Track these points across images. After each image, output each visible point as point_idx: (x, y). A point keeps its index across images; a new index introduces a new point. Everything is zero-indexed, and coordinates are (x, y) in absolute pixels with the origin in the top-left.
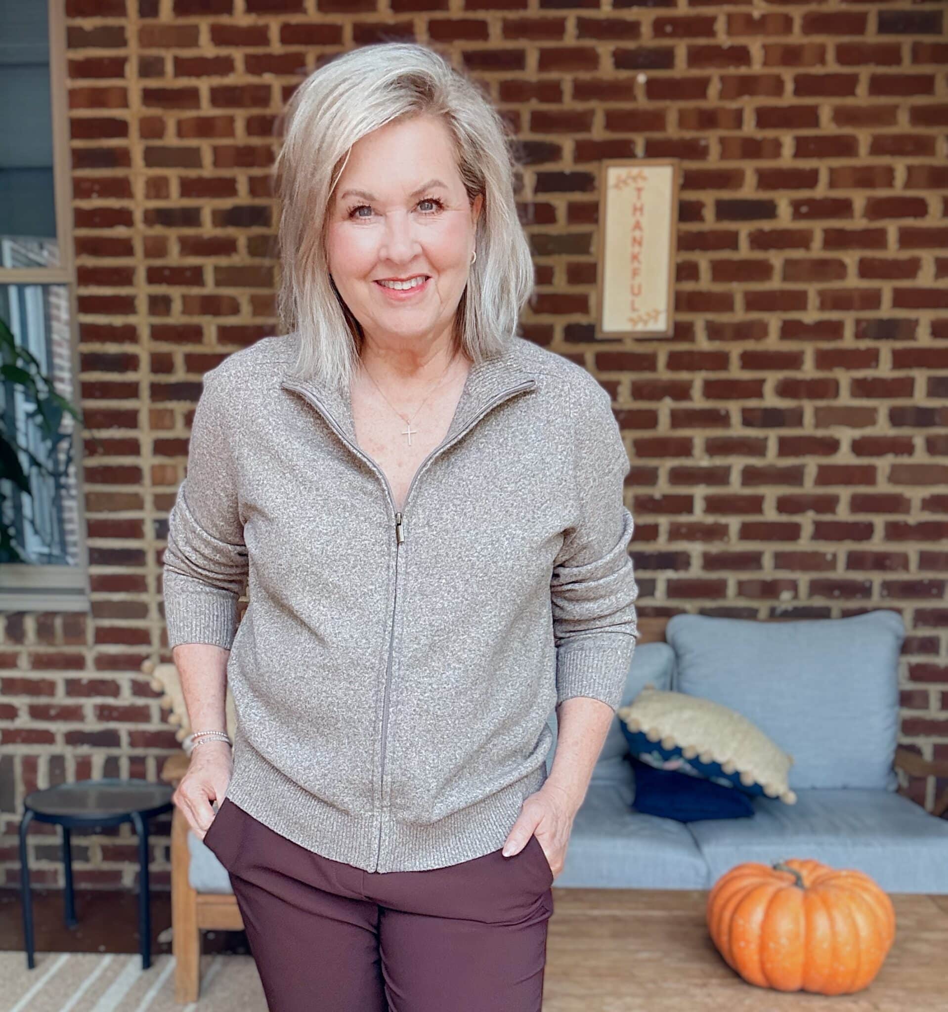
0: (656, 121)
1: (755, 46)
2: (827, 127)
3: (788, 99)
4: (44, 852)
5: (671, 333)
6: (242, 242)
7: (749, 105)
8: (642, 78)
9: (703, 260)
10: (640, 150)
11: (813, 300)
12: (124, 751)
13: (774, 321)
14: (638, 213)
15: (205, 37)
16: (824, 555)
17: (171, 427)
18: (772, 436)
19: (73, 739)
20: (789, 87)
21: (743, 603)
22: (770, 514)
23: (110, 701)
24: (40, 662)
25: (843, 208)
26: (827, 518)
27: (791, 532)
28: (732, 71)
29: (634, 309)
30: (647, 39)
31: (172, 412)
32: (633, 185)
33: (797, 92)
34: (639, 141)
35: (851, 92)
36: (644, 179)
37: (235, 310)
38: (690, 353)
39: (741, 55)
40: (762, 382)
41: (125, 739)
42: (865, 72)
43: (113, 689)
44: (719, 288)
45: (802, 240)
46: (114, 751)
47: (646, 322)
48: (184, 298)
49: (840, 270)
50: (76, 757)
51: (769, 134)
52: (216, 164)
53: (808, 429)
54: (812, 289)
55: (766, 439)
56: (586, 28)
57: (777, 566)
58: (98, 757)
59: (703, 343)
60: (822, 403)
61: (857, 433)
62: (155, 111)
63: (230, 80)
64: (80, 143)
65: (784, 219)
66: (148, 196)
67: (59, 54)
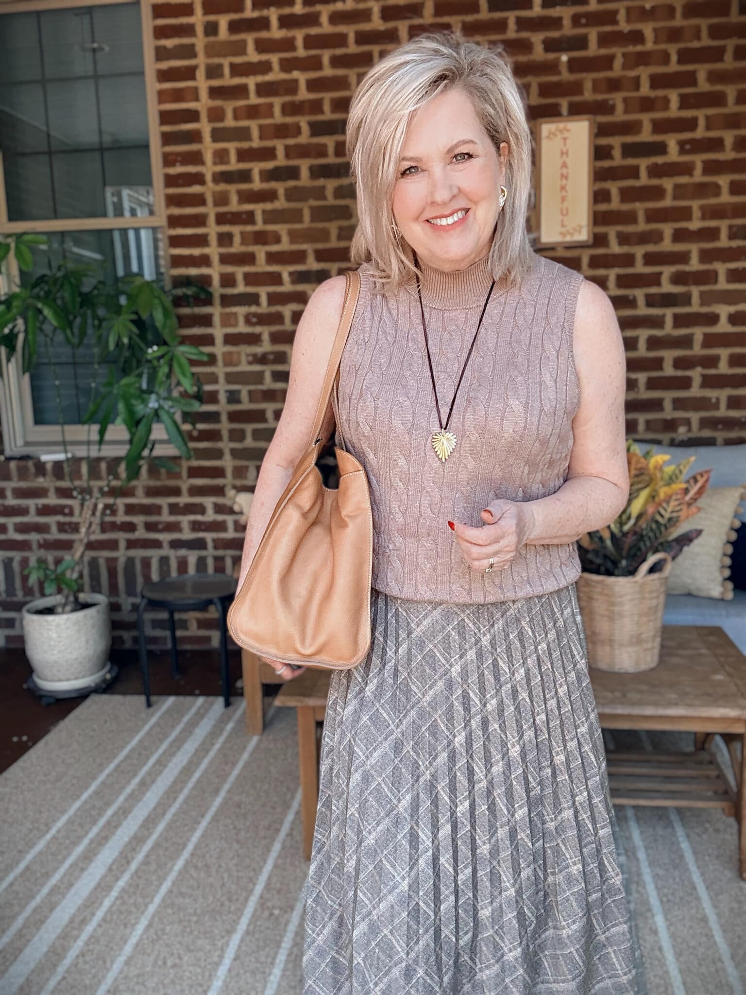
0: (576, 88)
1: (648, 29)
2: (704, 85)
3: (674, 66)
4: (156, 624)
5: (591, 241)
6: (281, 192)
7: (644, 73)
8: (564, 58)
9: (613, 188)
10: (564, 110)
11: (696, 213)
12: (210, 552)
13: (668, 229)
14: (564, 156)
15: (251, 47)
16: (710, 399)
17: (235, 325)
18: (669, 313)
19: (176, 544)
20: (674, 58)
21: (650, 436)
22: (669, 371)
23: (199, 518)
24: (151, 492)
25: (717, 144)
26: (712, 372)
27: (685, 383)
28: (631, 49)
29: (563, 226)
30: (568, 29)
31: (235, 314)
32: (559, 136)
33: (680, 62)
34: (564, 104)
35: (721, 59)
36: (568, 131)
37: (278, 240)
38: (606, 256)
39: (637, 37)
40: (660, 274)
41: (210, 544)
42: (730, 44)
43: (200, 509)
44: (626, 207)
45: (687, 169)
46: (203, 553)
47: (572, 235)
48: (242, 233)
49: (716, 190)
50: (177, 557)
51: (660, 93)
52: (261, 138)
53: (695, 307)
54: (695, 205)
55: (664, 316)
56: (522, 24)
57: (675, 408)
58: (192, 557)
59: (615, 248)
60: (705, 288)
61: (732, 309)
62: (218, 103)
63: (269, 77)
64: (167, 128)
65: (673, 154)
66: (215, 164)
67: (151, 66)
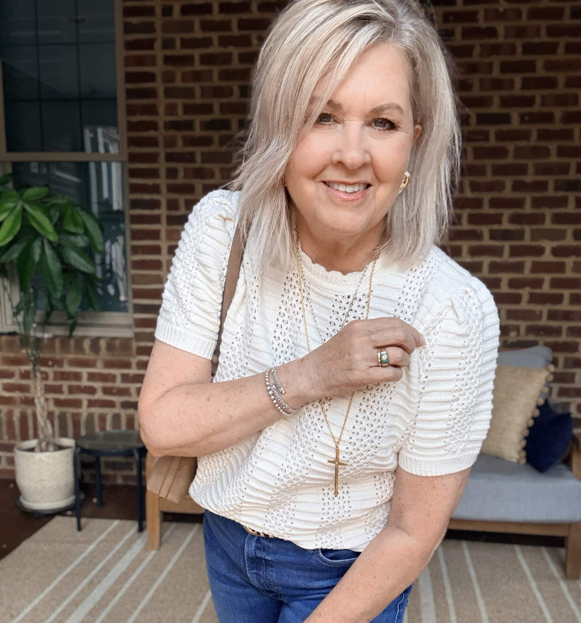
1: (500, 27)
2: (541, 72)
3: (519, 56)
4: (109, 465)
6: (216, 139)
7: (496, 60)
9: (469, 147)
11: (531, 169)
13: (508, 181)
15: (197, 26)
16: (535, 311)
18: (507, 245)
19: (125, 405)
20: (519, 50)
22: (505, 289)
24: (108, 364)
25: (548, 118)
26: (537, 291)
27: (516, 299)
28: (487, 41)
31: (178, 231)
33: (524, 52)
35: (555, 52)
37: (212, 175)
39: (492, 32)
40: (501, 215)
42: (562, 41)
44: (478, 162)
45: (525, 136)
48: (185, 169)
49: (546, 152)
50: (126, 415)
51: (507, 76)
52: (203, 96)
53: (527, 241)
54: (531, 164)
55: (503, 247)
57: (508, 318)
59: (468, 194)
60: (535, 227)
61: (555, 244)
62: (170, 68)
63: (211, 50)
64: (130, 86)
65: (515, 124)
66: (166, 114)
67: (120, 38)
